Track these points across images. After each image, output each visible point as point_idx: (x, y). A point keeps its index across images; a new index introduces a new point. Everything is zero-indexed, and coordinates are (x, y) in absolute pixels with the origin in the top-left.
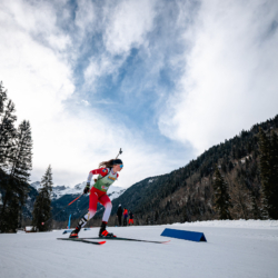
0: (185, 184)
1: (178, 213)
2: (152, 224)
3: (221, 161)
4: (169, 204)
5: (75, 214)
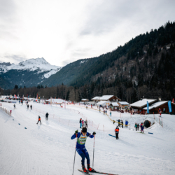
0: (113, 65)
3: (147, 47)
4: (99, 79)
5: (21, 84)
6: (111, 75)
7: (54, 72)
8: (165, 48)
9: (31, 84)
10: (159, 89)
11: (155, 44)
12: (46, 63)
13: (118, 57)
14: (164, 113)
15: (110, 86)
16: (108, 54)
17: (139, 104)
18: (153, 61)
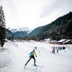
0: (51, 28)
4: (46, 33)
5: (20, 36)
6: (50, 32)
7: (31, 32)
8: (69, 21)
9: (24, 36)
10: (68, 35)
11: (65, 20)
12: (28, 29)
13: (52, 25)
14: (70, 44)
15: (50, 35)
16: (49, 24)
17: (61, 41)
18: (65, 26)
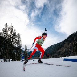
0: (64, 46)
1: (62, 54)
2: (55, 57)
3: (75, 38)
9: (37, 55)
13: (65, 43)
